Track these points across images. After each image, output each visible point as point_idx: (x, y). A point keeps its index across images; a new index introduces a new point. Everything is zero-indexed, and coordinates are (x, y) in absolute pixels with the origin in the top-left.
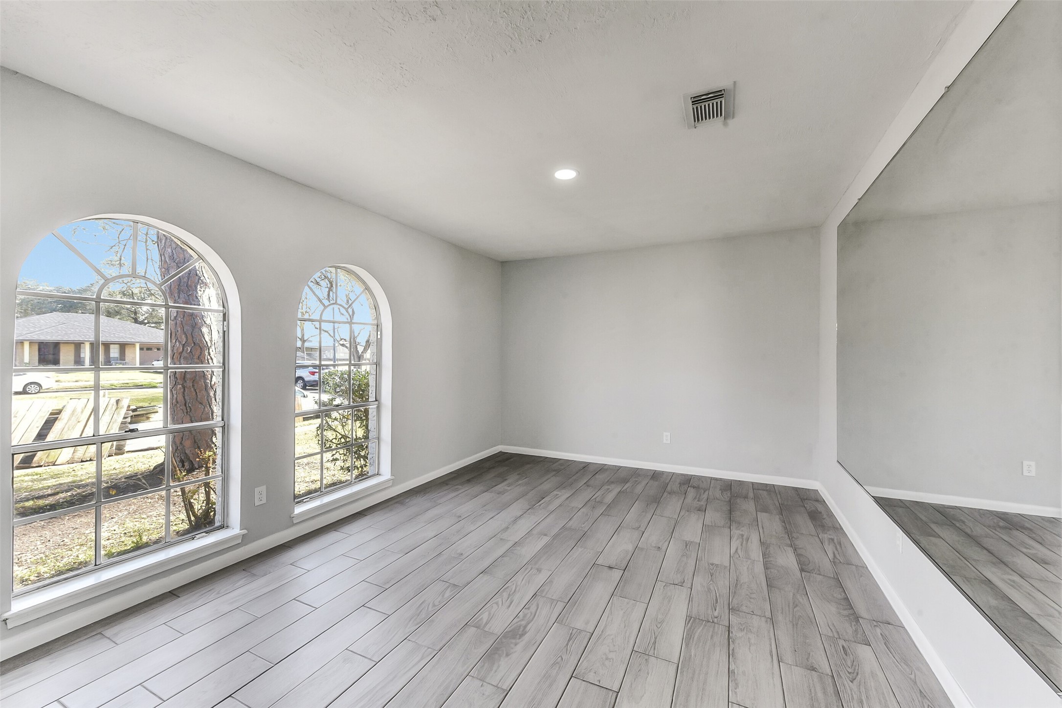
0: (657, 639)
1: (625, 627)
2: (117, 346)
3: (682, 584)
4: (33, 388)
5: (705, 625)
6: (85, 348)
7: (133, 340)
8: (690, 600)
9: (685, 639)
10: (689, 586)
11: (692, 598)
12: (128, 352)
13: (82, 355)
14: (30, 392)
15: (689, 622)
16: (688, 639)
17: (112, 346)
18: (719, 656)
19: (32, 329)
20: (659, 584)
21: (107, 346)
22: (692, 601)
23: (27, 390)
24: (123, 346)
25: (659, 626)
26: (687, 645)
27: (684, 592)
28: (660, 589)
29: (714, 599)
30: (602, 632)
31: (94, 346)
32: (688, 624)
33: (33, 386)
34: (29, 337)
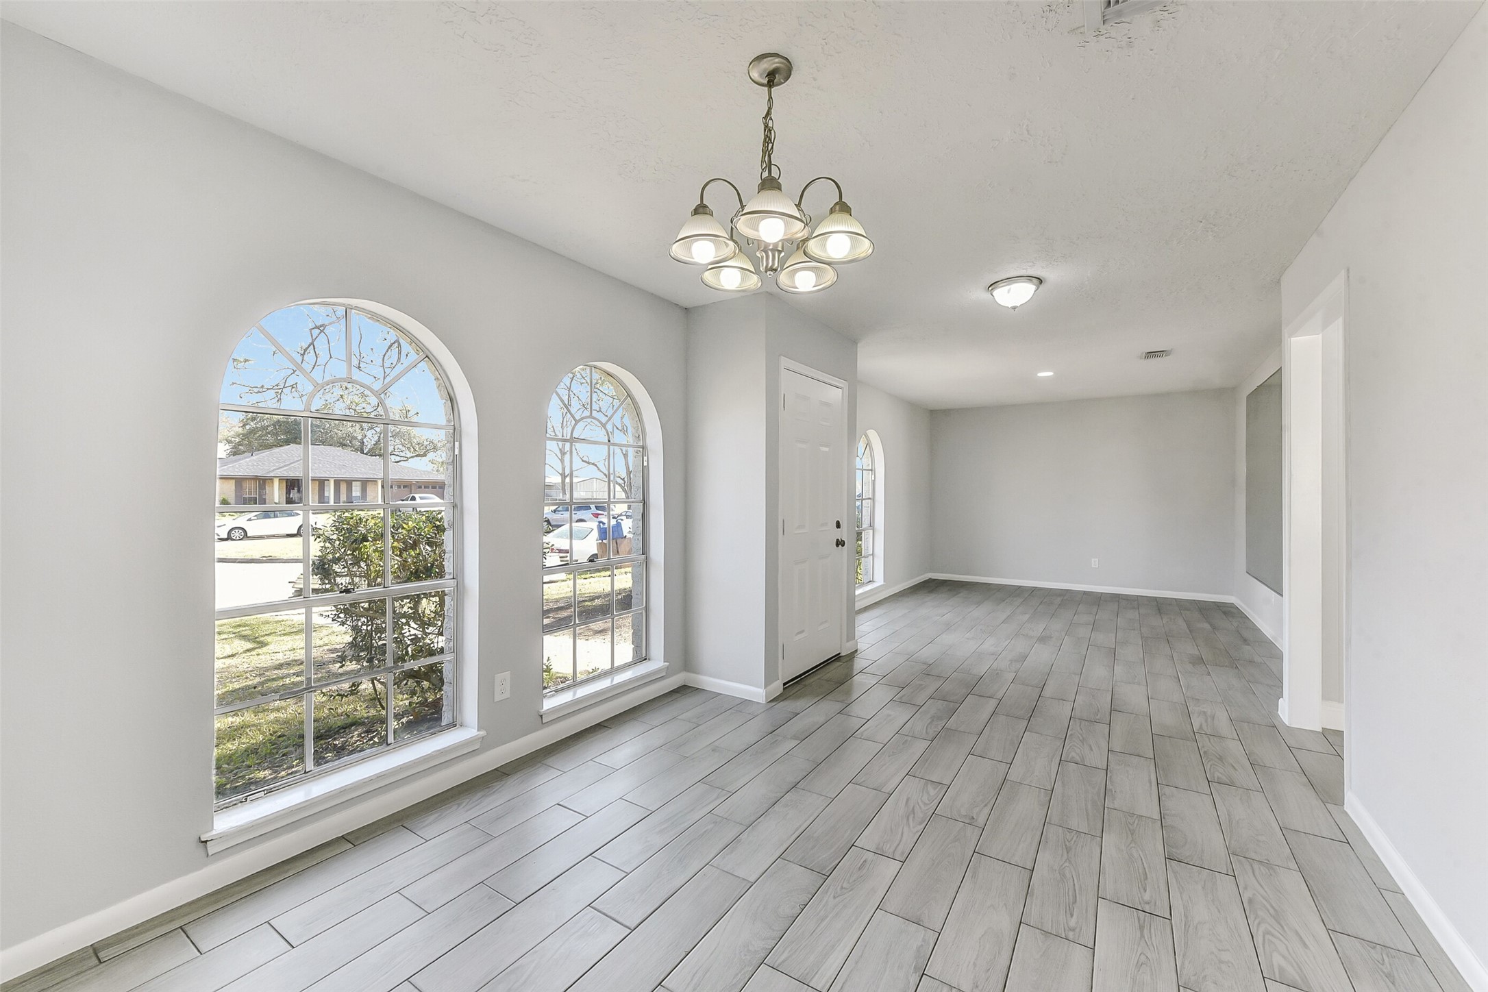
2: (359, 483)
4: (236, 534)
6: (329, 486)
7: (376, 477)
12: (370, 488)
13: (326, 494)
14: (234, 538)
17: (341, 483)
19: (277, 465)
21: (349, 483)
23: (232, 535)
24: (365, 483)
31: (337, 483)
33: (237, 531)
34: (280, 473)
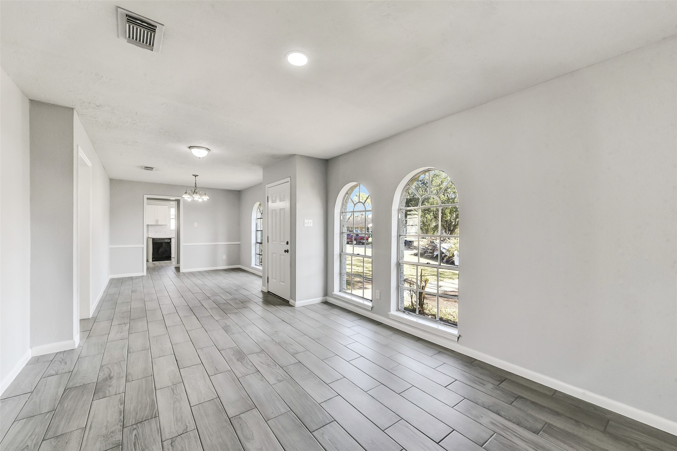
0: (172, 393)
1: (195, 387)
3: (173, 441)
5: (143, 418)
8: (160, 430)
9: (155, 403)
10: (165, 443)
11: (158, 432)
15: (156, 413)
16: (153, 405)
18: (130, 406)
20: (193, 427)
22: (158, 430)
25: (175, 400)
26: (153, 400)
27: (167, 435)
28: (189, 423)
29: (137, 446)
30: (205, 380)
32: (156, 412)
